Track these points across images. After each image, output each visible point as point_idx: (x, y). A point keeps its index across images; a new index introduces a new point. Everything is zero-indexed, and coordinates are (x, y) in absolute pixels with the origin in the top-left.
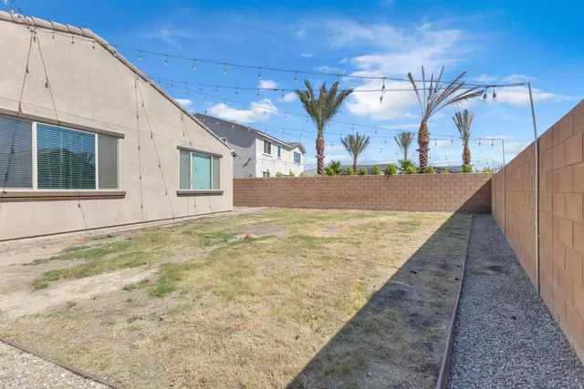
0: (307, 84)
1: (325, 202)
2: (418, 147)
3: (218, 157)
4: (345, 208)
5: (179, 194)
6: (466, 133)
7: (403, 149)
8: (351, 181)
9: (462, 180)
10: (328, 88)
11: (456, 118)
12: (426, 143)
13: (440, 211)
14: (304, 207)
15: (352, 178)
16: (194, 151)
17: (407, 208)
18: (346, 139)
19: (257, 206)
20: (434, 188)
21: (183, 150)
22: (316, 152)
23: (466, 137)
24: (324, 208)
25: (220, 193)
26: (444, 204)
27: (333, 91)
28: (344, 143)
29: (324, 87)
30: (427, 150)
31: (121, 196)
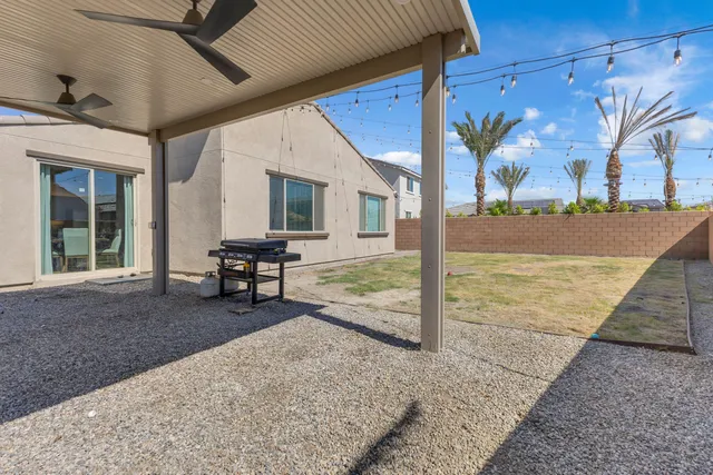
0: (468, 116)
1: (489, 245)
2: (607, 182)
3: (384, 198)
4: (514, 252)
5: (359, 236)
6: (668, 160)
7: (576, 181)
8: (522, 222)
9: (669, 219)
10: (492, 118)
11: (654, 140)
12: (618, 176)
13: (638, 256)
14: (464, 251)
15: (524, 219)
16: (369, 194)
17: (594, 252)
18: (499, 171)
19: (408, 249)
20: (629, 229)
21: (362, 194)
22: (475, 189)
23: (669, 165)
24: (489, 252)
25: (385, 235)
26: (643, 248)
27: (498, 122)
28: (497, 177)
29: (487, 117)
30: (618, 184)
31: (325, 237)
